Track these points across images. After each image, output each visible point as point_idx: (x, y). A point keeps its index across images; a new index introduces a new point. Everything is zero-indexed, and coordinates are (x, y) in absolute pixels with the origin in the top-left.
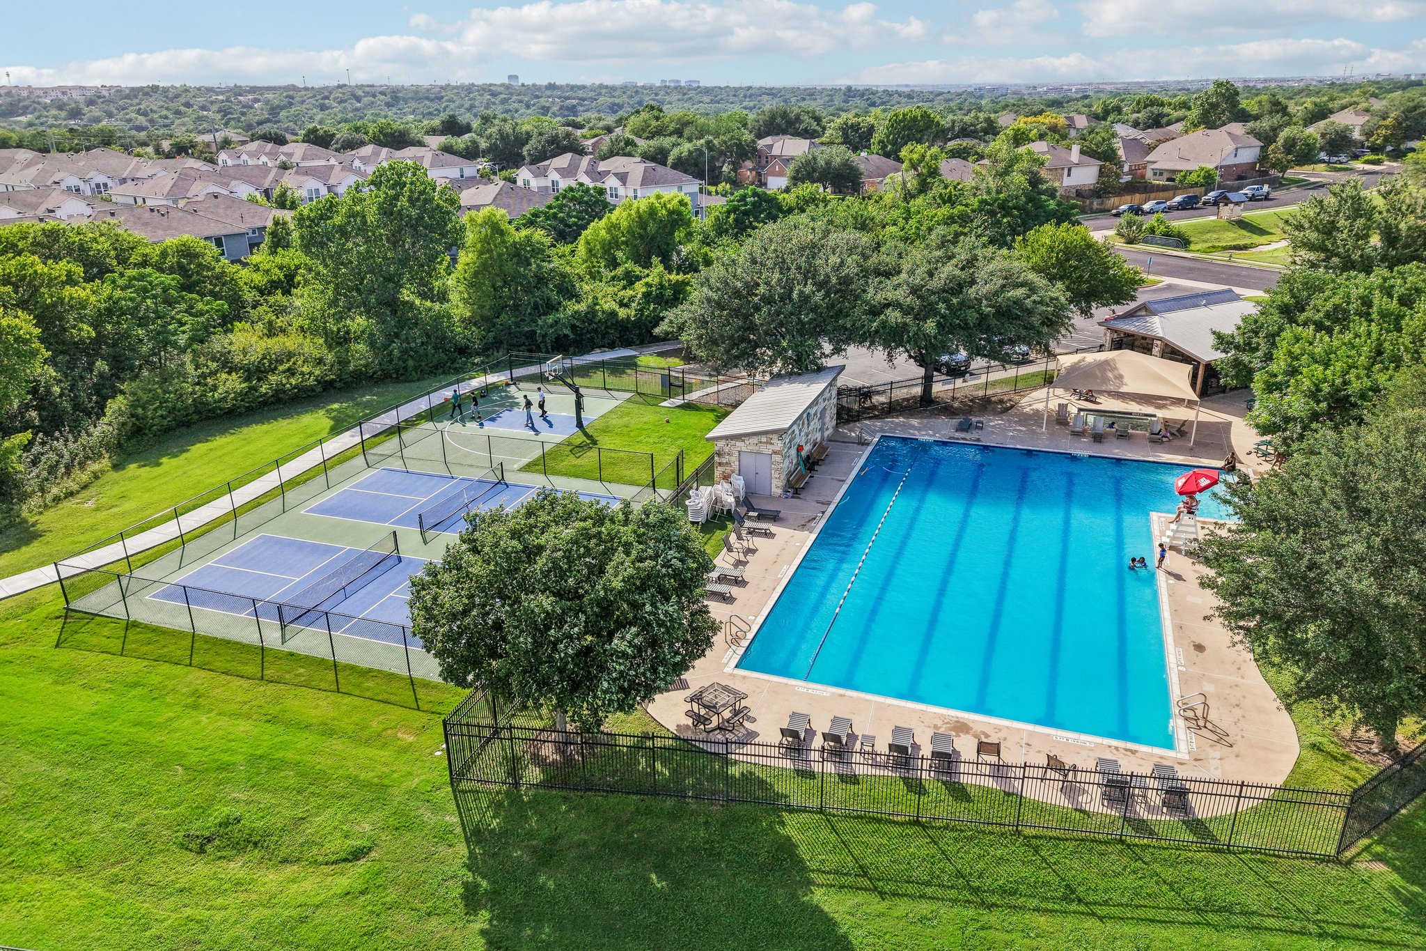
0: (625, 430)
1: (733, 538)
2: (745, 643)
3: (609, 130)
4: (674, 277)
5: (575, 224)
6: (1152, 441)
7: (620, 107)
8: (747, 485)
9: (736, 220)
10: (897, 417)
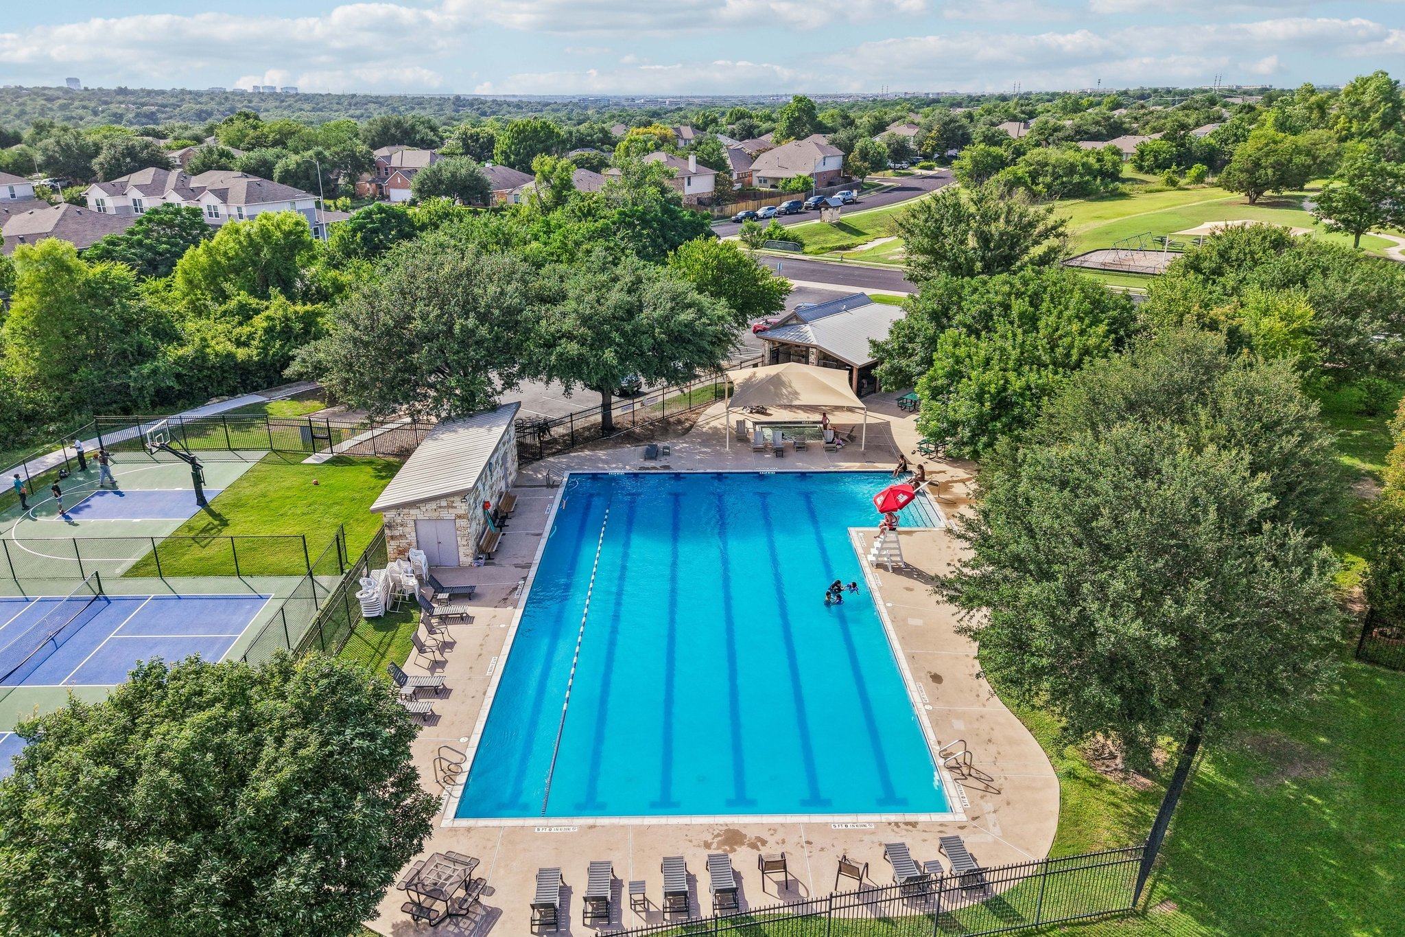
0: (263, 500)
1: (422, 632)
2: (462, 779)
3: (198, 140)
4: (300, 308)
5: (168, 251)
6: (828, 450)
7: (210, 114)
8: (430, 559)
9: (363, 239)
10: (582, 449)
